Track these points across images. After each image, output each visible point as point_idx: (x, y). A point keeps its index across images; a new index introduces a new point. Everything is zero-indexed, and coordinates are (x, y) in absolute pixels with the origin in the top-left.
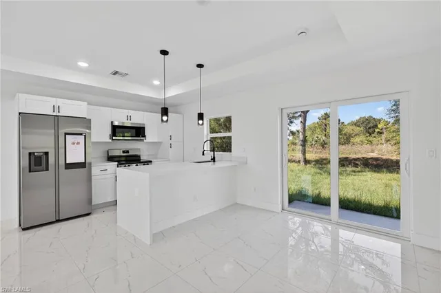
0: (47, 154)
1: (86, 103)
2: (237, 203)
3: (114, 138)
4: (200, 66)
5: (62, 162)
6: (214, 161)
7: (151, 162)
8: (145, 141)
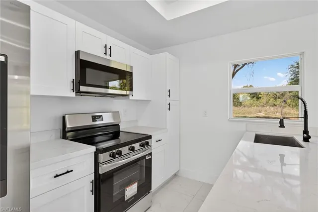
7: (150, 137)
8: (131, 97)
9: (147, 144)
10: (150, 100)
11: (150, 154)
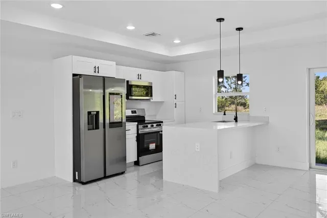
0: (98, 112)
1: (115, 63)
2: (256, 164)
3: (130, 97)
4: (239, 29)
5: (107, 121)
6: (236, 121)
7: (162, 122)
8: (151, 100)
9: (160, 125)
10: (163, 102)
11: (162, 131)
